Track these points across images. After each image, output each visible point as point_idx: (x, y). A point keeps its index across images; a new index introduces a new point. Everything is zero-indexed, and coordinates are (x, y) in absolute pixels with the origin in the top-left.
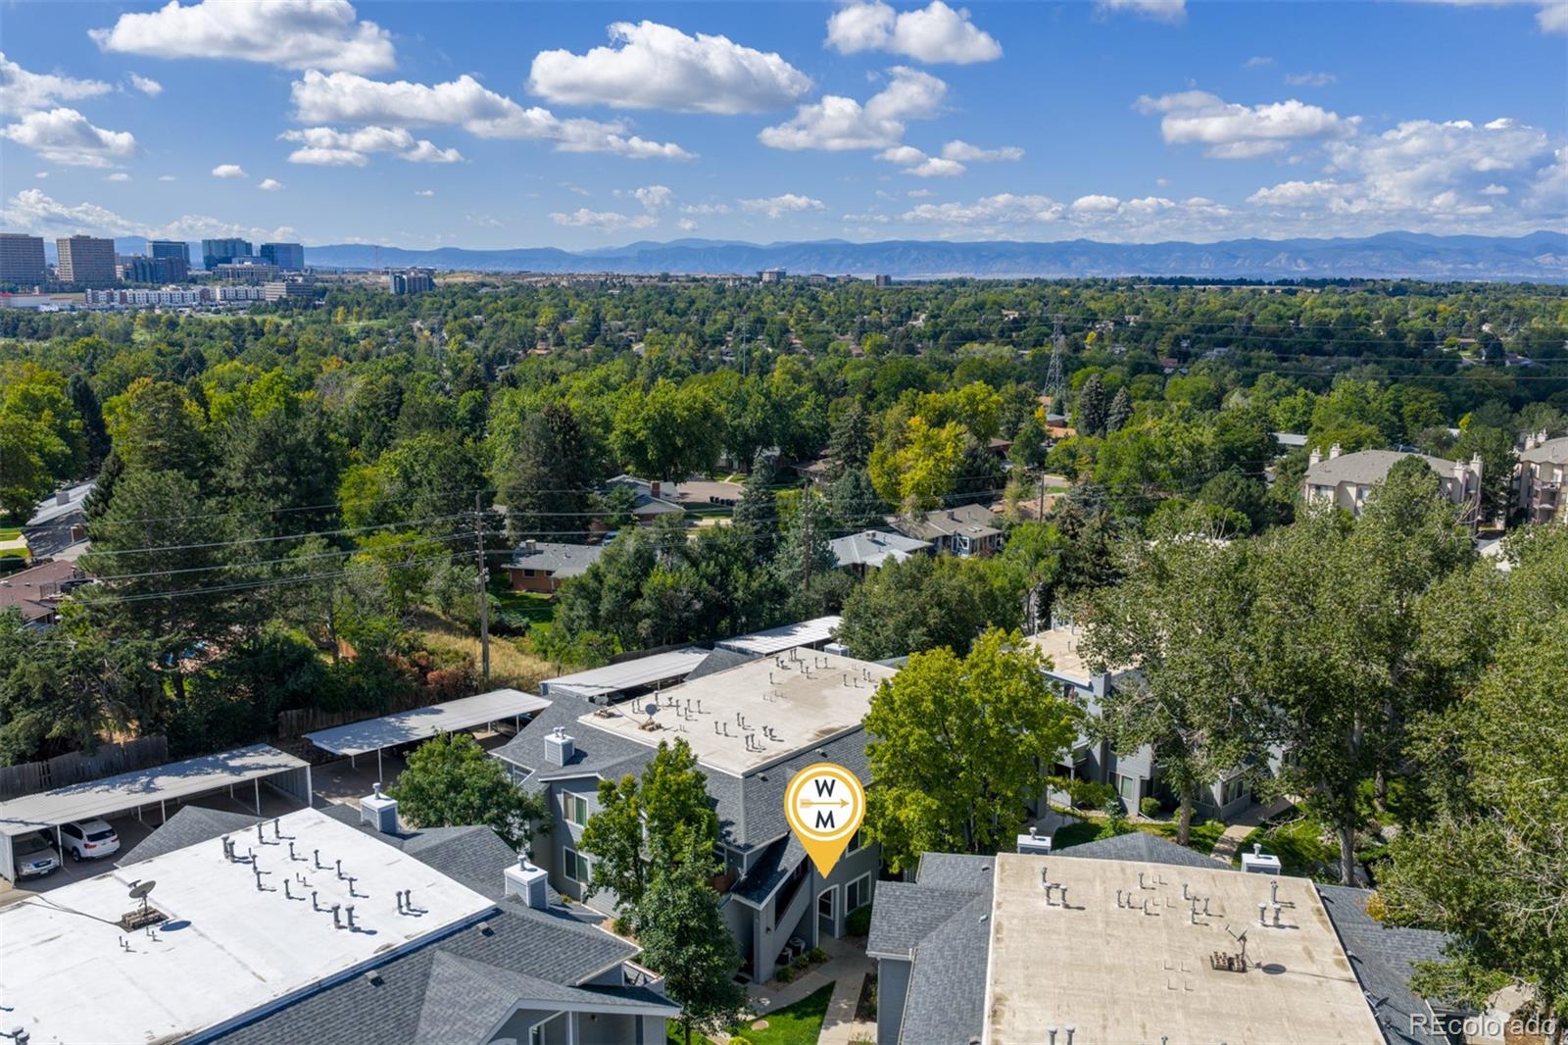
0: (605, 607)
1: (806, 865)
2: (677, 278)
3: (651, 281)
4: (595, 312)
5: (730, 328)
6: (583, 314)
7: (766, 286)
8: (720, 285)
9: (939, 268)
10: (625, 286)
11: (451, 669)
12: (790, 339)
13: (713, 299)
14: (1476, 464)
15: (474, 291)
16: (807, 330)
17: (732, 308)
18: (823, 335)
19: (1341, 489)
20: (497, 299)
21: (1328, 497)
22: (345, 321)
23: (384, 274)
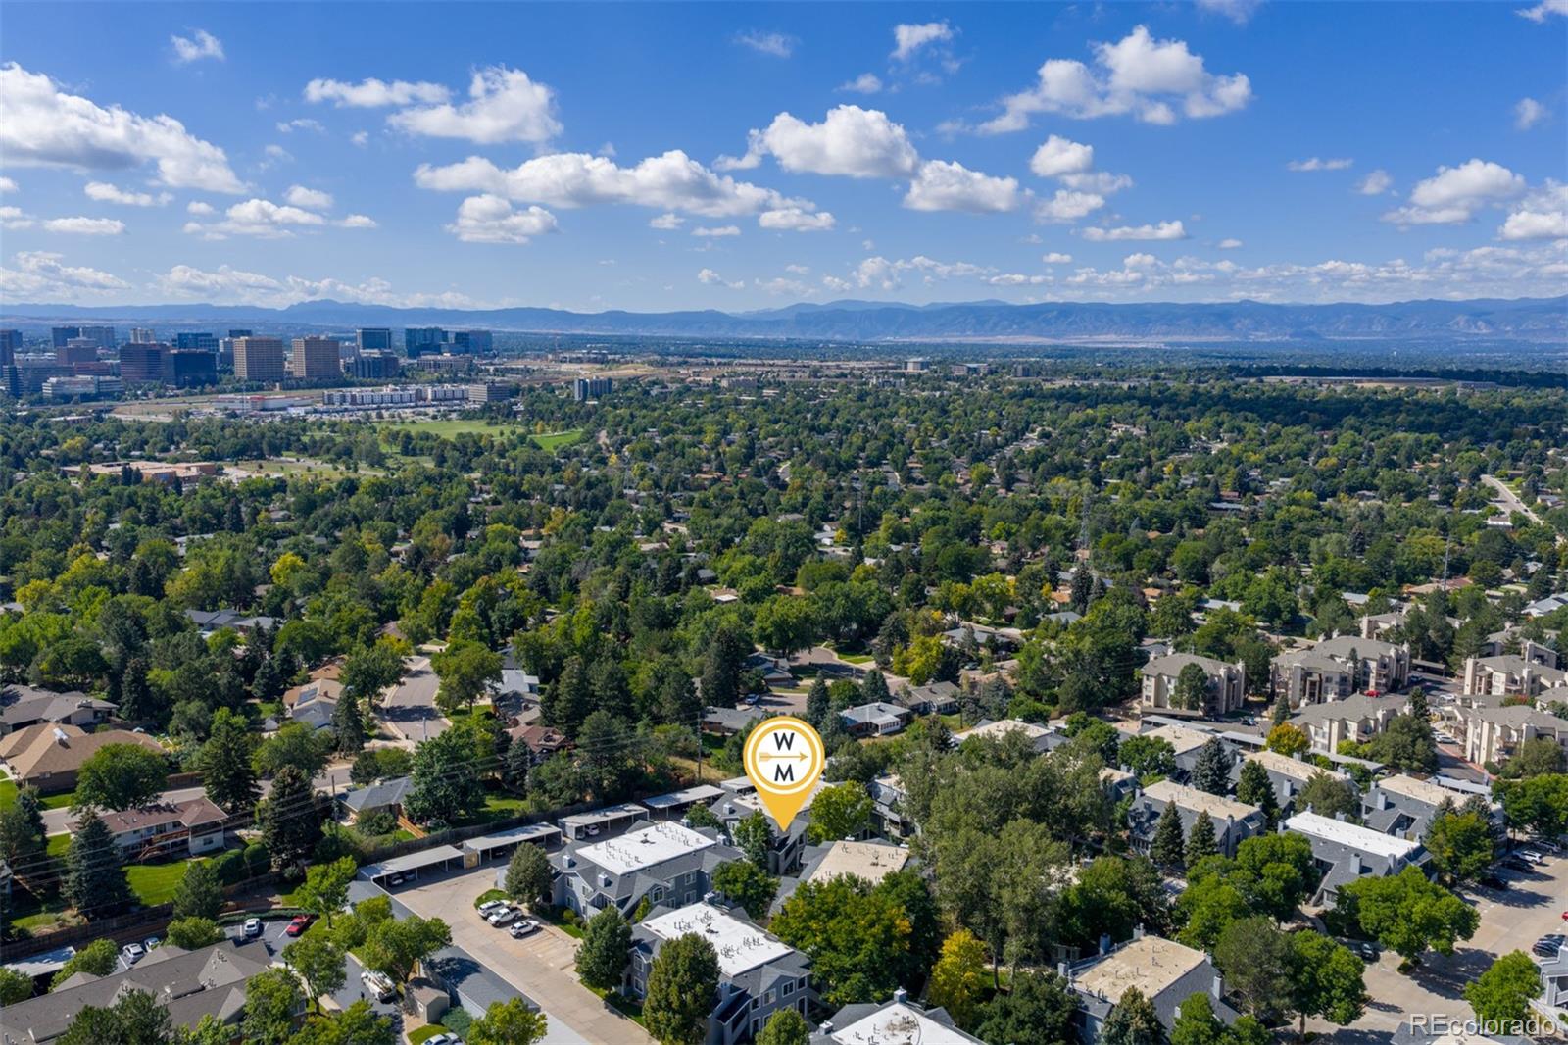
2: (827, 372)
3: (802, 376)
4: (751, 428)
5: (863, 449)
6: (741, 430)
7: (907, 384)
8: (866, 384)
9: (1096, 331)
10: (779, 384)
11: (687, 777)
12: (912, 463)
13: (853, 410)
14: (1240, 666)
15: (647, 393)
16: (926, 457)
17: (869, 421)
18: (939, 465)
19: (1159, 678)
20: (668, 408)
21: (1152, 683)
22: (543, 431)
23: (564, 360)
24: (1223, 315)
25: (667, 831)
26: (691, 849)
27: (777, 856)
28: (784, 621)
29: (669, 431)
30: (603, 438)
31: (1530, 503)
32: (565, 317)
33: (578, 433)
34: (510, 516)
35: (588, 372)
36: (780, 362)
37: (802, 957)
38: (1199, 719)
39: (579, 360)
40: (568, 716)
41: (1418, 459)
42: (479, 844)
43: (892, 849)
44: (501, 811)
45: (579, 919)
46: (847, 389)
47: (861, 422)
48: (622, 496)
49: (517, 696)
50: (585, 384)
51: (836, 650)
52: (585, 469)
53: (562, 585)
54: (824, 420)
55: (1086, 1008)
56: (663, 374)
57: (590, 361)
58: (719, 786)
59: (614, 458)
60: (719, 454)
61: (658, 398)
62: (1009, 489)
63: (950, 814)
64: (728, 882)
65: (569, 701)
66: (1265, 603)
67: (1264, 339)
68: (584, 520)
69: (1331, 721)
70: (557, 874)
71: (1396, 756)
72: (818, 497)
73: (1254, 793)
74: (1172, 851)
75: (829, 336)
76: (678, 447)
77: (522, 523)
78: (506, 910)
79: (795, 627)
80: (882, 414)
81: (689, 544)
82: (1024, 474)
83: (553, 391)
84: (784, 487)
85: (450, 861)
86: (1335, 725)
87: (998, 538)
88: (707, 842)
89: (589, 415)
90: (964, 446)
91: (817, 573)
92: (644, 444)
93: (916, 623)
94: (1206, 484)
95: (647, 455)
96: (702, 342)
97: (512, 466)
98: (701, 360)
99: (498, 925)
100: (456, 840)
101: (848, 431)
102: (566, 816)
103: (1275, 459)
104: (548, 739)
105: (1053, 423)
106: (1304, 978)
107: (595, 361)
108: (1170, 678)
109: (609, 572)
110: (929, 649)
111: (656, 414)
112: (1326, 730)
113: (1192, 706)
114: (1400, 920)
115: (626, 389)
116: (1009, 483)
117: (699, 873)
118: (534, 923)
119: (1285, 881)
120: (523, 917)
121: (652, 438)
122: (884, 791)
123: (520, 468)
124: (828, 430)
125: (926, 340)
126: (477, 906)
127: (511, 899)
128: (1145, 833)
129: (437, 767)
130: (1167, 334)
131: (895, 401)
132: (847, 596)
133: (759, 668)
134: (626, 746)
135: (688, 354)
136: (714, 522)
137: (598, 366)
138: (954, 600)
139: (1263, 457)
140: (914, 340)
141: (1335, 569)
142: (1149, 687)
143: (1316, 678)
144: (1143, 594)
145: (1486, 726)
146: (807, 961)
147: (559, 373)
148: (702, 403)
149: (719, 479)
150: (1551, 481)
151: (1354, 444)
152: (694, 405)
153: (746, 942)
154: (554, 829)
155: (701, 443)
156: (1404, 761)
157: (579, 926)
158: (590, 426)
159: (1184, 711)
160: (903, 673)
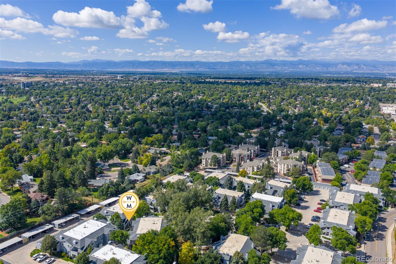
0: (104, 193)
1: (127, 220)
2: (96, 79)
3: (89, 80)
4: (77, 95)
5: (111, 100)
6: (75, 96)
7: (119, 82)
8: (107, 82)
9: (163, 68)
10: (83, 83)
11: (89, 203)
12: (125, 104)
13: (106, 90)
14: (225, 154)
15: (44, 86)
16: (129, 102)
17: (111, 92)
18: (133, 104)
19: (206, 159)
20: (51, 90)
21: (205, 160)
22: (13, 98)
23: (15, 76)
24: (192, 64)
25: (91, 223)
26: (100, 228)
27: (123, 224)
28: (106, 152)
29: (53, 97)
30: (32, 99)
31: (269, 109)
32: (13, 63)
33: (24, 98)
34: (9, 125)
35: (23, 80)
36: (82, 76)
37: (143, 257)
38: (217, 169)
39: (20, 76)
40: (48, 189)
41: (244, 99)
42: (27, 235)
43: (157, 218)
44: (31, 222)
45: (67, 255)
46: (102, 84)
47: (109, 93)
48: (43, 117)
49: (27, 183)
50: (24, 83)
51: (119, 159)
52: (29, 109)
53: (32, 146)
54: (98, 93)
55: (223, 258)
56: (48, 80)
57: (23, 76)
58: (99, 205)
59: (37, 105)
60: (70, 103)
61: (47, 87)
62: (152, 110)
63: (175, 208)
64: (115, 237)
65: (48, 184)
66: (223, 137)
67: (202, 70)
68: (33, 125)
69: (250, 167)
70: (58, 242)
71: (266, 174)
72: (101, 115)
73: (241, 189)
74: (226, 207)
75: (92, 69)
76: (57, 101)
77: (13, 127)
78: (42, 256)
79: (109, 154)
80: (114, 91)
81: (67, 130)
82: (155, 106)
83: (13, 86)
84: (91, 112)
85: (18, 242)
86: (251, 168)
87: (153, 123)
88: (104, 225)
89: (27, 92)
90: (138, 99)
91: (110, 137)
92: (47, 101)
93: (141, 149)
94: (199, 107)
95: (48, 104)
96: (56, 70)
97: (4, 109)
98: (58, 76)
99: (40, 261)
100: (19, 235)
101: (106, 95)
102: (54, 221)
103: (213, 100)
104: (42, 197)
105: (159, 92)
106: (274, 240)
107: (25, 76)
108: (209, 159)
109: (47, 141)
110: (148, 157)
111: (48, 92)
112: (249, 169)
113: (215, 166)
114: (286, 219)
115: (37, 85)
116: (152, 108)
117: (104, 235)
118: (53, 259)
119: (259, 213)
120: (48, 257)
121: (48, 99)
122: (148, 200)
123: (7, 109)
124: (100, 95)
125: (120, 70)
126: (31, 256)
127: (43, 252)
128: (218, 203)
129: (10, 213)
130: (179, 69)
131: (117, 87)
132: (121, 144)
133: (100, 166)
134: (70, 197)
135: (54, 74)
136: (74, 123)
137: (26, 78)
138: (149, 142)
139: (211, 99)
140: (116, 70)
141: (236, 127)
142: (204, 162)
143: (242, 156)
144: (194, 136)
145: (283, 165)
146: (145, 258)
147: (14, 80)
148: (62, 88)
149: (71, 110)
150: (272, 103)
151: (230, 96)
152: (59, 89)
153: (126, 255)
154: (51, 226)
155: (63, 100)
156: (268, 175)
157: (68, 257)
158: (28, 96)
159: (213, 167)
160: (141, 164)
